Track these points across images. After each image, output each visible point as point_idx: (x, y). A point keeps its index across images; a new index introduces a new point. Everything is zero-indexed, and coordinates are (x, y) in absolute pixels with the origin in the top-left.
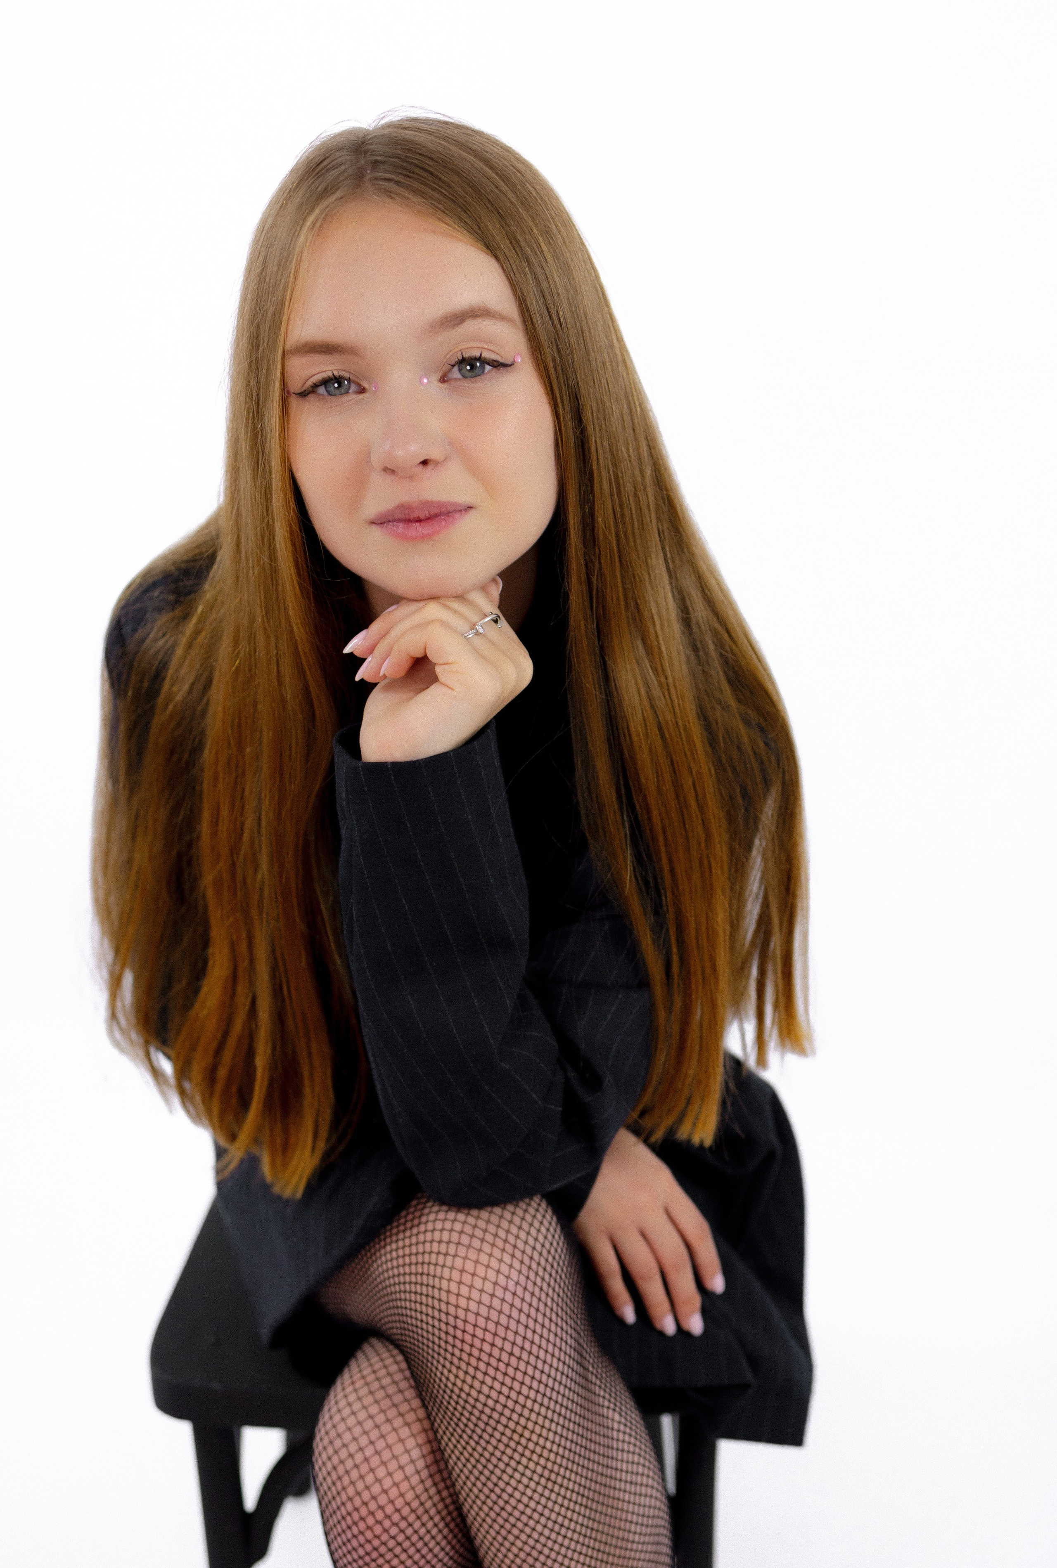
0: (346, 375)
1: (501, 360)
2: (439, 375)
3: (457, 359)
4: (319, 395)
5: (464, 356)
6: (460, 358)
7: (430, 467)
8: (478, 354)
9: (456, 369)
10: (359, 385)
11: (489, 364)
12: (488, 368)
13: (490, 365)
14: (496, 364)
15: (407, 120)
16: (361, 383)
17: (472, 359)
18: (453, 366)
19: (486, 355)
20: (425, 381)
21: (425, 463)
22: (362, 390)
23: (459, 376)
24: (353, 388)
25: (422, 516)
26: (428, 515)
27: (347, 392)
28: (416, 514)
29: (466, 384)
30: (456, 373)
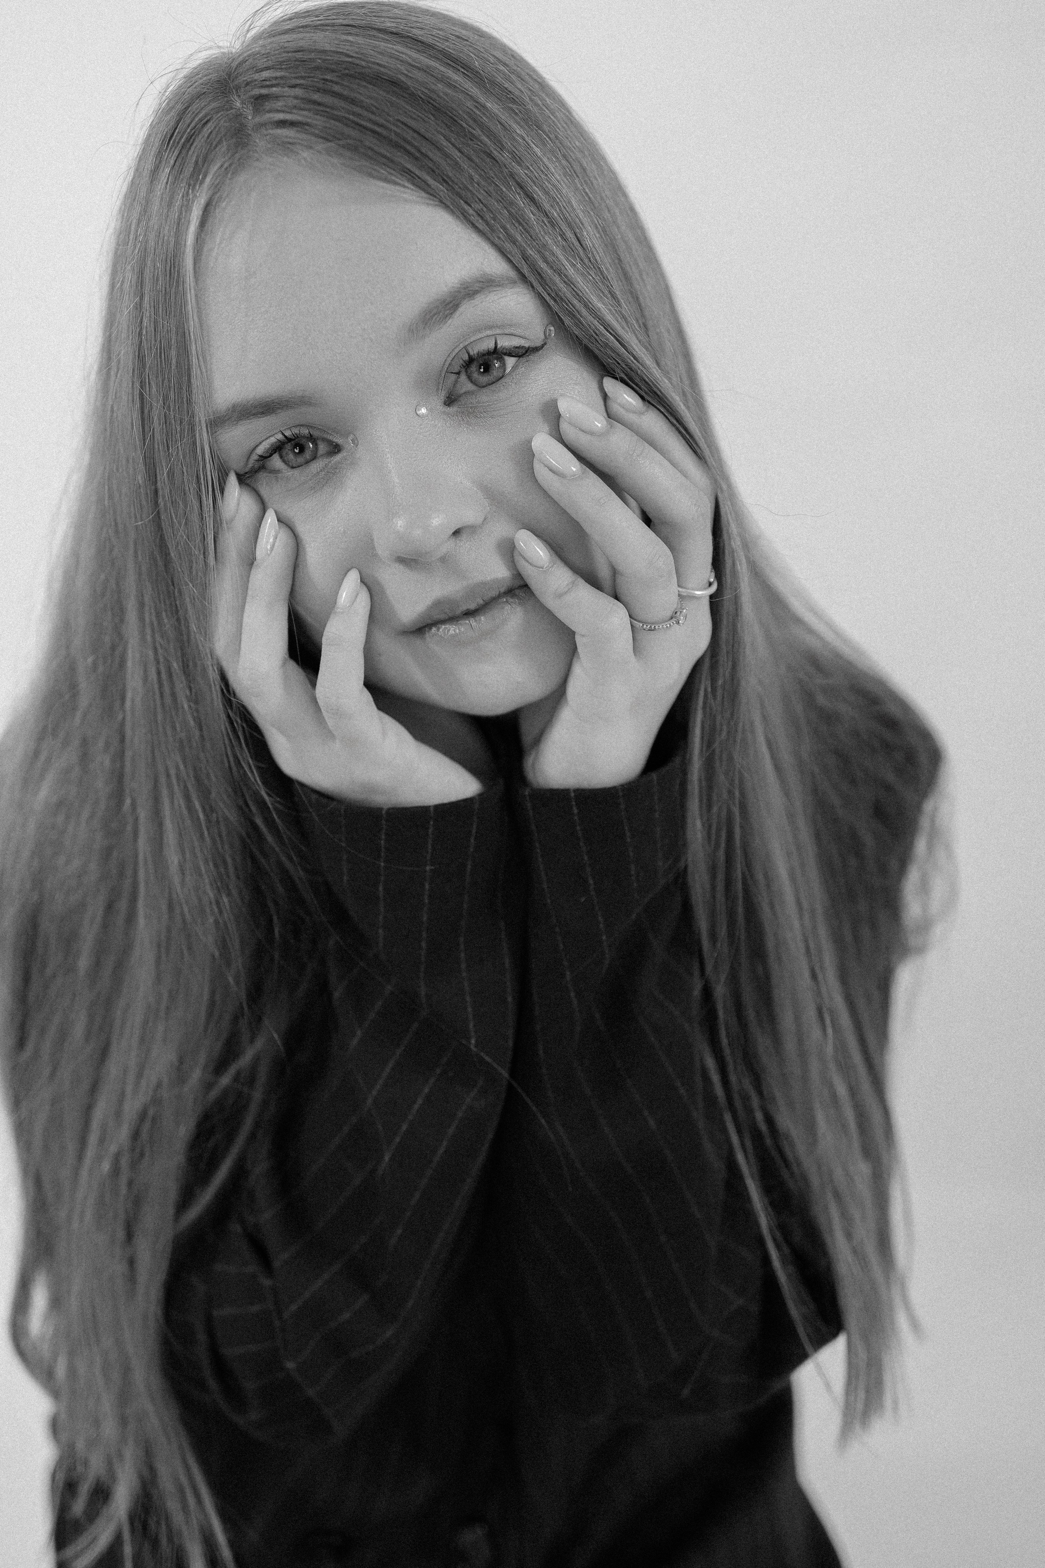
0: (305, 431)
1: (526, 344)
2: (443, 395)
3: (461, 362)
4: (276, 472)
5: (471, 353)
6: (466, 357)
7: (464, 536)
8: (491, 346)
9: (463, 377)
10: (330, 442)
11: (510, 355)
12: (510, 362)
13: (513, 356)
14: (521, 351)
15: (284, 21)
16: (331, 438)
17: (484, 355)
18: (458, 373)
19: (505, 343)
20: (423, 411)
21: (457, 533)
22: (336, 449)
23: (470, 386)
24: (322, 448)
25: (472, 606)
26: (481, 602)
27: (314, 458)
28: (464, 608)
29: (484, 397)
30: (465, 385)
